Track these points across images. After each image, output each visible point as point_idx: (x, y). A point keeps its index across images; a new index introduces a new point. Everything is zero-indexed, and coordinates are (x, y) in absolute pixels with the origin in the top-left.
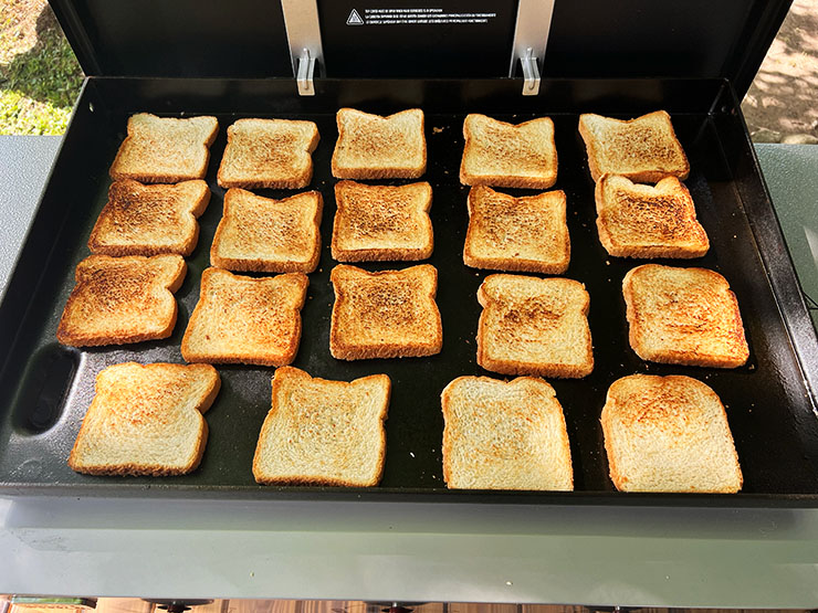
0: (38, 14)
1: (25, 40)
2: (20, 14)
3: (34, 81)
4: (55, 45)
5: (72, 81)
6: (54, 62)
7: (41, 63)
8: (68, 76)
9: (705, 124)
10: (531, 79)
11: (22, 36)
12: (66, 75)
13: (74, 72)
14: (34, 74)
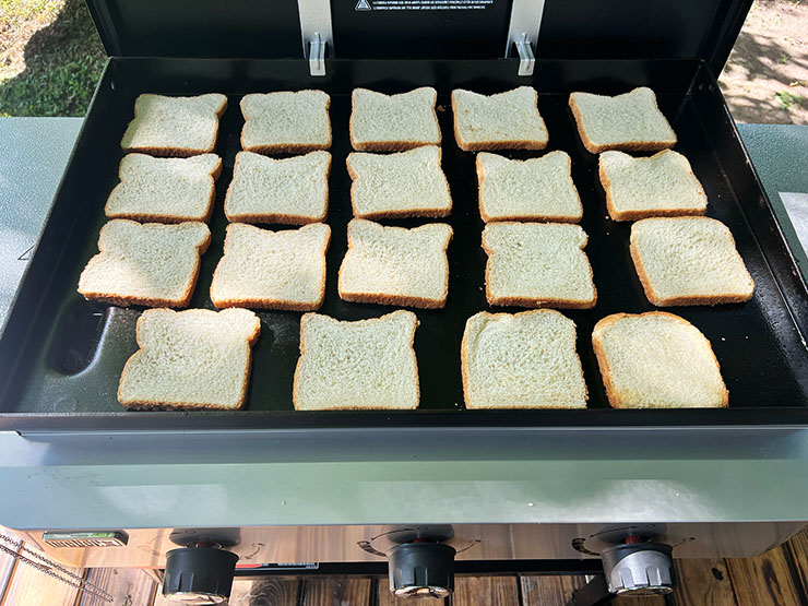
0: (26, 43)
1: (12, 66)
2: (7, 42)
3: (21, 105)
4: (42, 70)
5: (59, 104)
6: (42, 87)
7: (28, 87)
8: (56, 100)
9: (684, 103)
10: (527, 60)
11: (9, 61)
12: (53, 98)
13: (61, 96)
14: (22, 98)
